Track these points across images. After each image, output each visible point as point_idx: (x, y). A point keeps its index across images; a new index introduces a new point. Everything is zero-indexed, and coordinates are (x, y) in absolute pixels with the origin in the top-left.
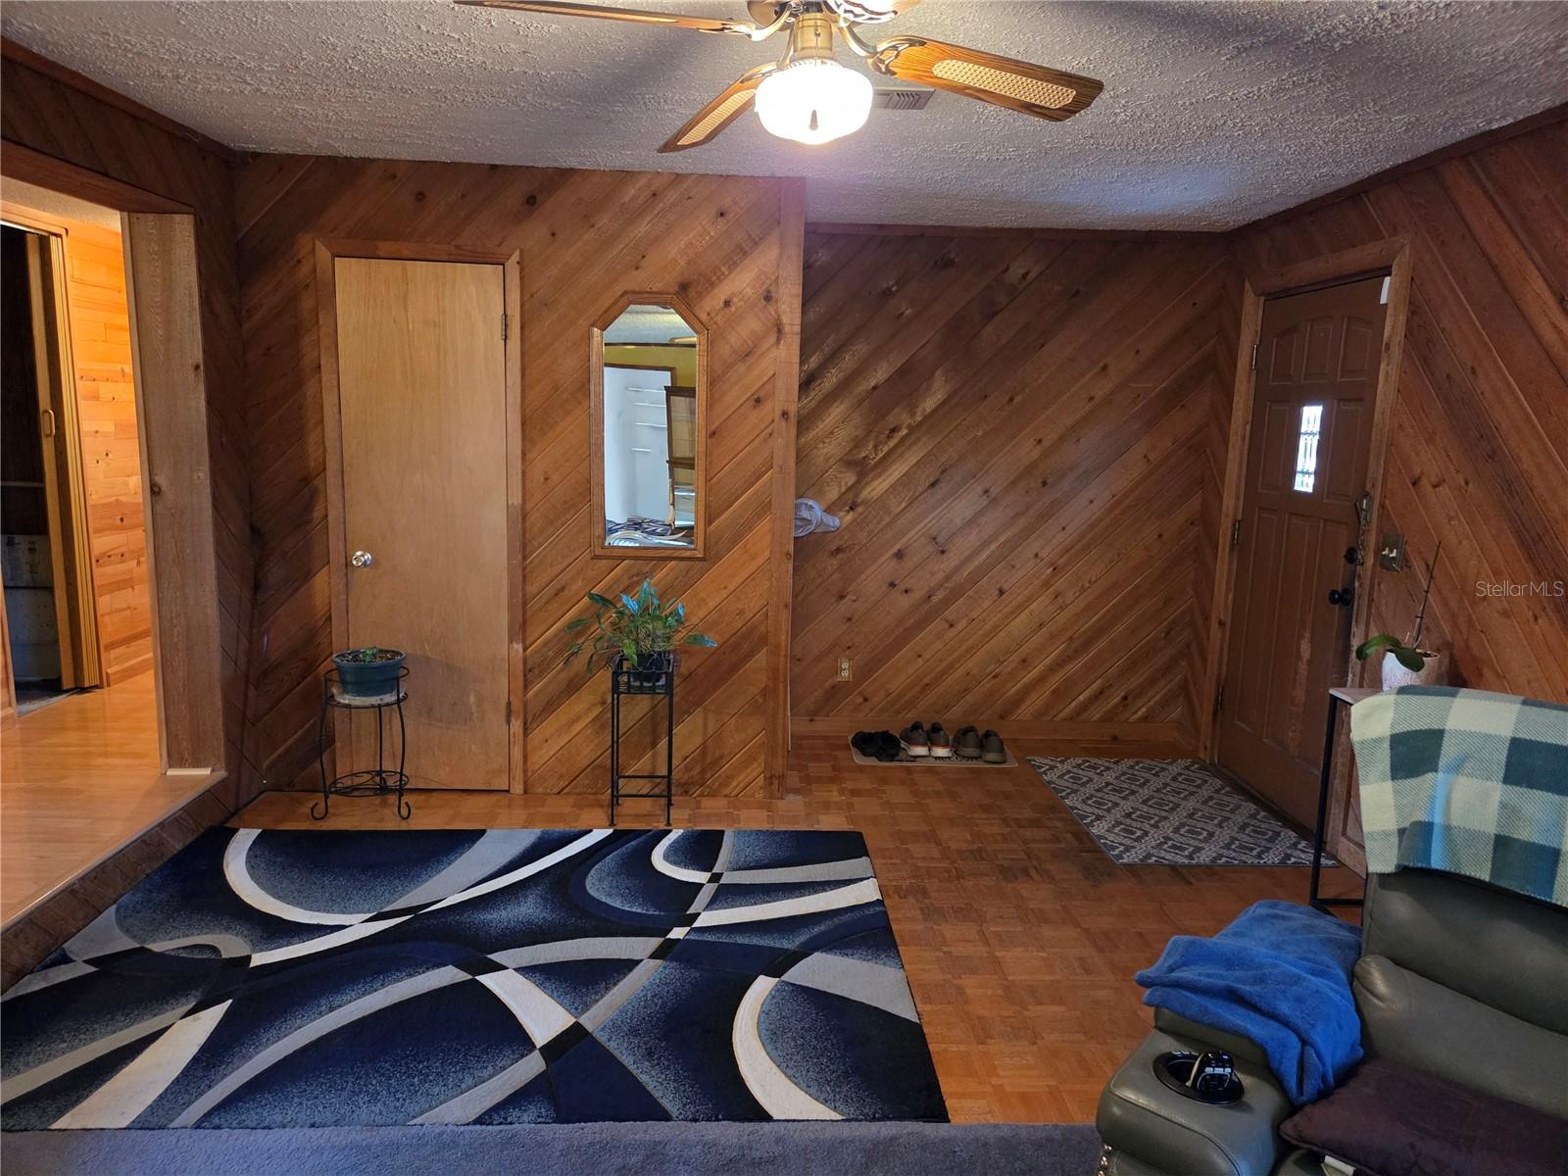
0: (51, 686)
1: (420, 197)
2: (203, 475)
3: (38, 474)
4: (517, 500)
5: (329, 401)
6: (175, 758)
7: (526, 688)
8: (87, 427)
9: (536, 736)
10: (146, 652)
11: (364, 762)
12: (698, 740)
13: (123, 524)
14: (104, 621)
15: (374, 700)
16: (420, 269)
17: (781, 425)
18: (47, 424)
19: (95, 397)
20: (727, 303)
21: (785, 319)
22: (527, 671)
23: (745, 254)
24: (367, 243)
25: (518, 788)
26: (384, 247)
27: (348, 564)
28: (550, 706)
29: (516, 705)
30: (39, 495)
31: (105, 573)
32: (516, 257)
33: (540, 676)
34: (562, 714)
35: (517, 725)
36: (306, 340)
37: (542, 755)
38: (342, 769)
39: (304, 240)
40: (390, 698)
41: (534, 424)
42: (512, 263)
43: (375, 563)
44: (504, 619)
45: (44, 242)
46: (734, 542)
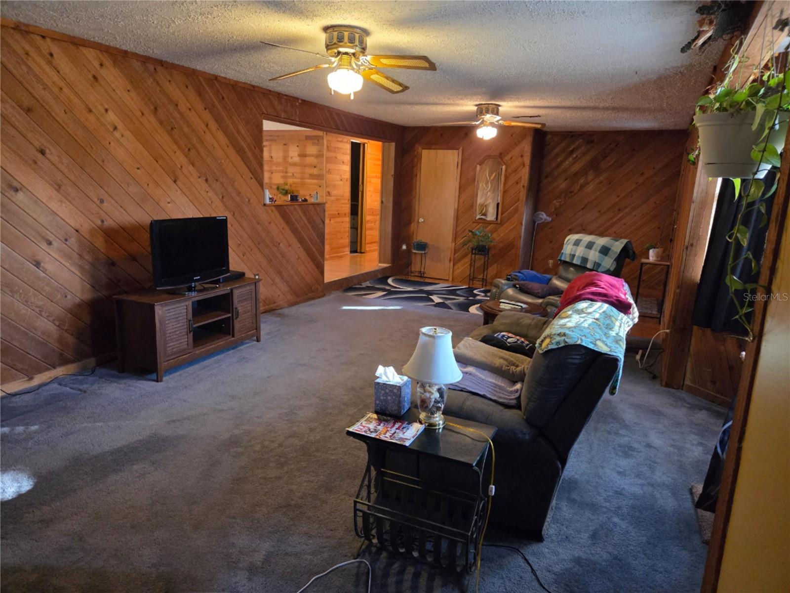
0: (356, 252)
1: (442, 135)
2: (391, 199)
3: (358, 201)
4: (456, 207)
5: (418, 185)
6: (380, 262)
7: (455, 254)
8: (368, 189)
9: (456, 267)
10: (376, 247)
11: (418, 269)
12: (495, 272)
13: (373, 214)
14: (367, 237)
15: (420, 252)
16: (440, 151)
17: (522, 189)
18: (361, 189)
19: (370, 182)
20: (511, 158)
21: (526, 162)
22: (455, 250)
23: (517, 145)
24: (429, 146)
25: (451, 279)
26: (433, 147)
27: (418, 222)
28: (460, 260)
29: (452, 259)
30: (358, 205)
31: (368, 225)
32: (461, 148)
33: (458, 252)
34: (462, 262)
35: (452, 264)
36: (415, 169)
37: (458, 272)
38: (413, 270)
39: (417, 145)
40: (423, 252)
41: (462, 189)
42: (460, 150)
43: (424, 222)
44: (451, 236)
45: (364, 145)
46: (508, 220)
